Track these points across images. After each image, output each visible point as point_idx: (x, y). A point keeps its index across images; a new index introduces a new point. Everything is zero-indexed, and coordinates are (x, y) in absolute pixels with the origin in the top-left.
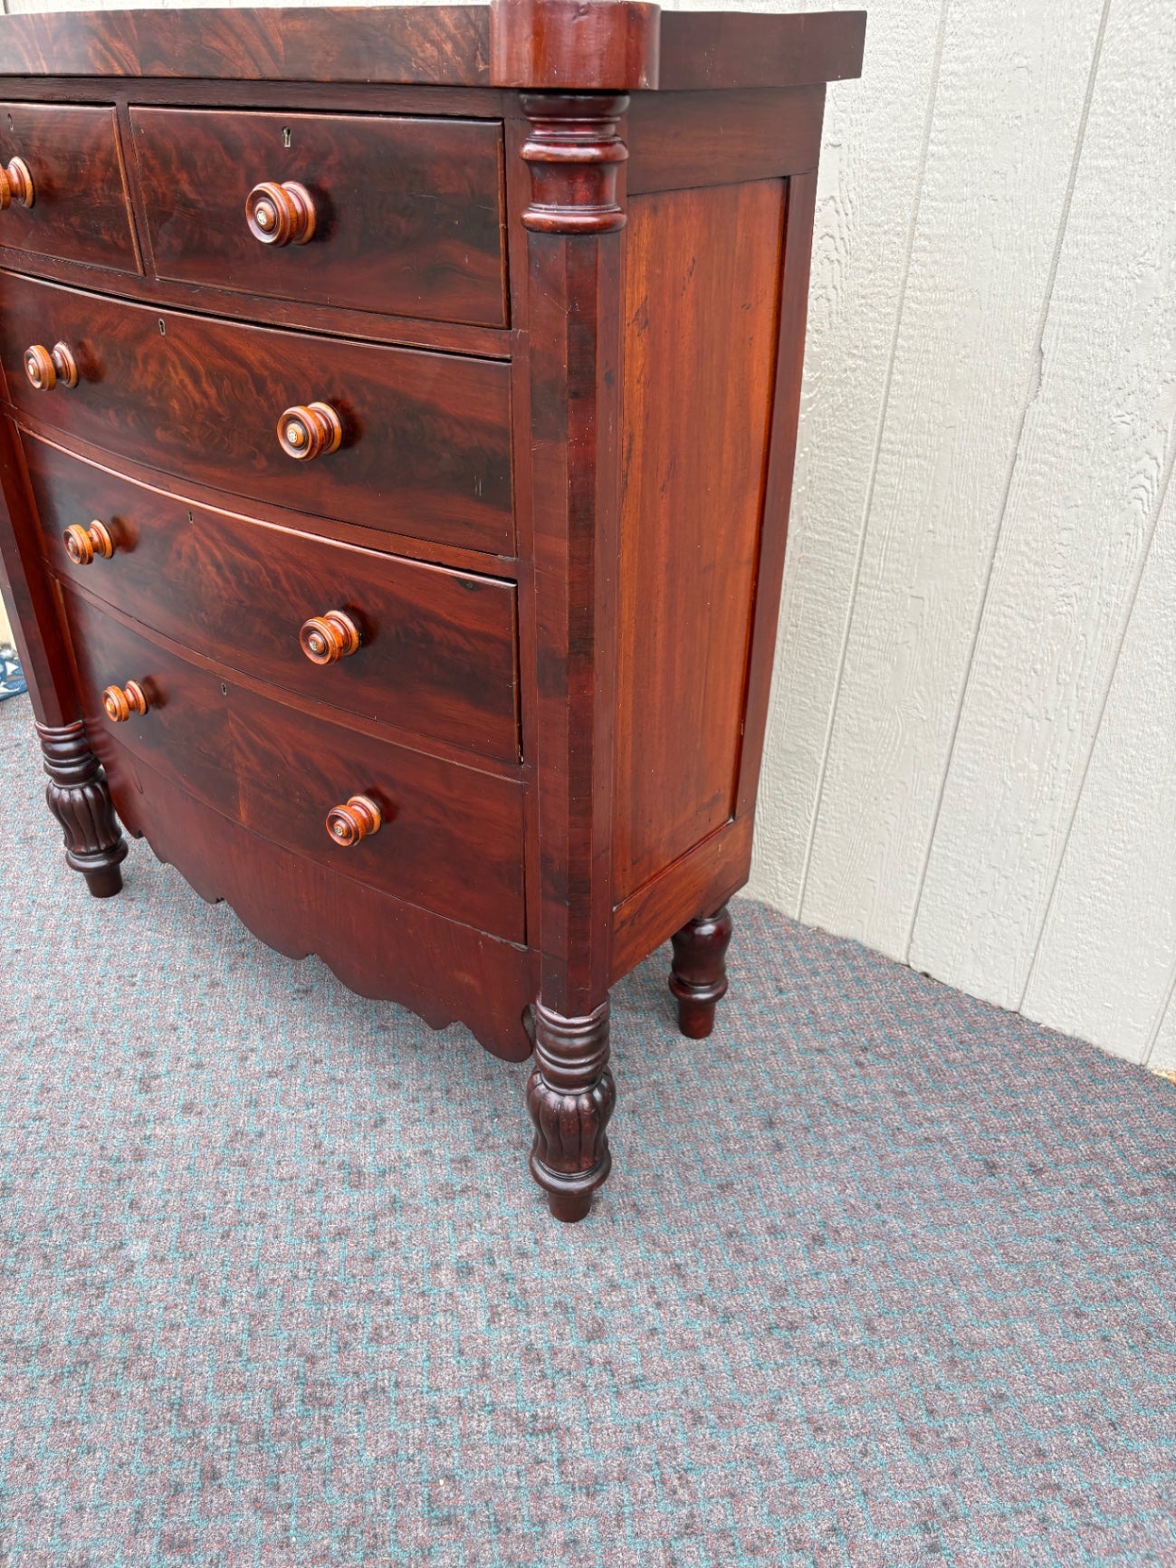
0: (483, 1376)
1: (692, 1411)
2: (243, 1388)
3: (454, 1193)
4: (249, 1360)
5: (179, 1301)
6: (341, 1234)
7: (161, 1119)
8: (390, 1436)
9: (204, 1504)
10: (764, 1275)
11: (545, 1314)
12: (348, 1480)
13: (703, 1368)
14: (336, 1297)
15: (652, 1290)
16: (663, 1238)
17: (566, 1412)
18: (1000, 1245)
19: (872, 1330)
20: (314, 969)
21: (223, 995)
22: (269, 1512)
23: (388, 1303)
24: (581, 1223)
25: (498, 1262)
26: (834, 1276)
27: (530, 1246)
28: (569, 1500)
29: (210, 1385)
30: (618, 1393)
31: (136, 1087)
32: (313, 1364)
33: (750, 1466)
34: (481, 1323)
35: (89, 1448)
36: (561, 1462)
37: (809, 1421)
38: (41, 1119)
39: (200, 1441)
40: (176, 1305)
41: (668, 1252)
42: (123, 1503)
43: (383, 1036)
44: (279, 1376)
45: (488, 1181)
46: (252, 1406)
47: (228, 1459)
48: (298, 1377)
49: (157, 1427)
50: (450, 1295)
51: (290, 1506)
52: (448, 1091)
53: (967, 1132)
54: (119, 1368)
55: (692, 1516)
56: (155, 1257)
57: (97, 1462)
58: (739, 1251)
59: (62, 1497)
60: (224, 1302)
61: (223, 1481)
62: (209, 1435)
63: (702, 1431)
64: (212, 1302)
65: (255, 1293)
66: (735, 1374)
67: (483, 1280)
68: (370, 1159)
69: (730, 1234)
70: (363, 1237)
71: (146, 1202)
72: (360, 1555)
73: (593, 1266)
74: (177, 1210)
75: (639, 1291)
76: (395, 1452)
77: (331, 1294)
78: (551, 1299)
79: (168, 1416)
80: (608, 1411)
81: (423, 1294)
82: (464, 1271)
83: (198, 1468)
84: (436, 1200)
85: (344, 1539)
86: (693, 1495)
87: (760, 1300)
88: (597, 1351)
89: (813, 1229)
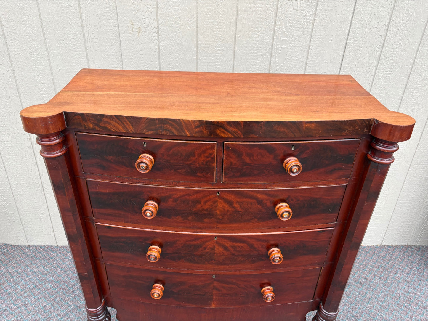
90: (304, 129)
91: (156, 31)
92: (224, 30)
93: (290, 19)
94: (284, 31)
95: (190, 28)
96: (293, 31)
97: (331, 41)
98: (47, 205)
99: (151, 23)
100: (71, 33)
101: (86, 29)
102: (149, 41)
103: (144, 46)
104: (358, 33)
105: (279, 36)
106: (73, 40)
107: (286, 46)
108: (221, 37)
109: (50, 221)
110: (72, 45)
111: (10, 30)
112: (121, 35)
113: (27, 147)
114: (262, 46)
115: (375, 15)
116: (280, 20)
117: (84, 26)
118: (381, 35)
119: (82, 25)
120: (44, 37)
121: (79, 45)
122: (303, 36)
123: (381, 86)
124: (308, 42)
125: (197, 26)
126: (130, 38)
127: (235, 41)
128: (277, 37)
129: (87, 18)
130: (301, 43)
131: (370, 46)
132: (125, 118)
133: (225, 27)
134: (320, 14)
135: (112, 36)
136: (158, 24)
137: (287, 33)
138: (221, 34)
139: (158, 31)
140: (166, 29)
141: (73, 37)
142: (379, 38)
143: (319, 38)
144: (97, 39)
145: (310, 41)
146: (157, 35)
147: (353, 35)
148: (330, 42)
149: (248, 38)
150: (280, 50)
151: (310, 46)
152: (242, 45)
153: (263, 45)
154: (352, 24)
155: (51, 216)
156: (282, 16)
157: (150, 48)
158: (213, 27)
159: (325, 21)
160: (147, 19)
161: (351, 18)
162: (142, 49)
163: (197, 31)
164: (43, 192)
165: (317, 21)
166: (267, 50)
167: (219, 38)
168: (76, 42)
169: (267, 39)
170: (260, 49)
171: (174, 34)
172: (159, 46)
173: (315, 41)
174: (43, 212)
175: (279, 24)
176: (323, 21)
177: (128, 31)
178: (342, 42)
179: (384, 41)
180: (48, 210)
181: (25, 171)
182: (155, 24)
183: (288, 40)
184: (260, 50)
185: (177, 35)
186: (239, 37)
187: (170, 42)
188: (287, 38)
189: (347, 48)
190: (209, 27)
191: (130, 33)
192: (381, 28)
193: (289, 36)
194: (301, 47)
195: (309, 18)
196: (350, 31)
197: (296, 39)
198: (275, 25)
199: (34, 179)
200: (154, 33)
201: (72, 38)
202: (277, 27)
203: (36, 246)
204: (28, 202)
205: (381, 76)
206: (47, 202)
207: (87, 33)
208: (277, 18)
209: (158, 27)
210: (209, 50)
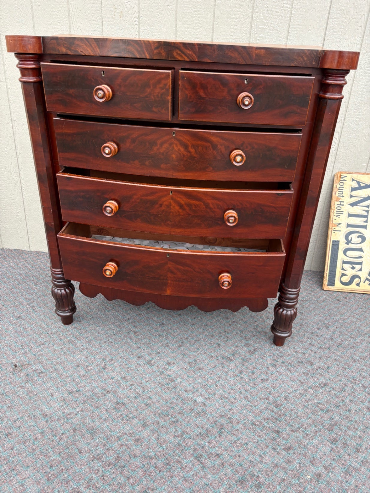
0: (302, 383)
1: (342, 368)
2: (261, 412)
3: (253, 352)
4: (255, 406)
5: (225, 404)
6: (241, 372)
7: (166, 370)
8: (300, 403)
9: (283, 438)
10: (325, 337)
11: (298, 365)
12: (302, 416)
13: (335, 359)
14: (256, 385)
15: (311, 351)
16: (302, 340)
17: (323, 380)
18: (354, 314)
19: (353, 338)
20: (158, 318)
21: (141, 334)
22: (297, 431)
23: (268, 380)
24: (284, 345)
25: (278, 361)
26: (337, 332)
27: (280, 354)
28: (342, 395)
29: (254, 416)
30: (327, 372)
31: (148, 366)
32: (269, 399)
33: (361, 371)
34: (290, 374)
35: (246, 444)
36: (333, 389)
37: (361, 358)
38: (133, 385)
39: (266, 427)
40: (225, 405)
41: (306, 342)
42: (268, 449)
43: (195, 326)
44: (265, 406)
45: (257, 346)
46: (266, 414)
47: (276, 427)
48: (269, 404)
49: (254, 431)
50: (277, 371)
51: (299, 427)
52: (225, 331)
53: (328, 296)
54: (230, 425)
55: (363, 385)
56: (207, 399)
57: (251, 445)
58: (317, 336)
59: (254, 457)
60: (235, 399)
61: (281, 431)
62: (266, 425)
63: (348, 370)
64: (233, 400)
65: (238, 393)
66: (342, 358)
67: (280, 365)
68: (227, 354)
69: (312, 333)
70: (246, 370)
71: (188, 389)
72: (322, 427)
73: (296, 352)
74: (198, 386)
75: (310, 352)
76: (304, 405)
77: (255, 384)
78: (296, 362)
79: (254, 427)
80: (329, 375)
81: (272, 374)
82: (274, 366)
83: (273, 432)
84: (251, 355)
85: (316, 426)
86: (359, 381)
87: (331, 343)
88: (315, 366)
89: (324, 325)
90: (254, 55)
91: (137, 16)
92: (202, 16)
93: (268, 6)
94: (262, 19)
95: (169, 14)
96: (271, 19)
97: (310, 32)
98: (24, 203)
99: (132, 7)
100: (58, 17)
101: (72, 14)
102: (130, 27)
103: (125, 32)
104: (336, 24)
105: (257, 24)
106: (59, 24)
107: (264, 35)
108: (199, 23)
109: (25, 222)
110: (58, 30)
111: (3, 13)
112: (103, 19)
113: (9, 137)
114: (240, 35)
115: (353, 4)
116: (258, 7)
117: (70, 10)
118: (361, 26)
119: (69, 9)
120: (33, 21)
121: (64, 29)
122: (281, 25)
123: (363, 84)
124: (286, 32)
125: (176, 11)
126: (112, 22)
127: (213, 28)
128: (255, 25)
129: (73, 3)
130: (279, 33)
131: (349, 38)
132: (93, 40)
133: (203, 13)
134: (298, 2)
135: (95, 21)
136: (139, 8)
137: (265, 21)
138: (199, 21)
139: (139, 16)
140: (146, 14)
141: (59, 21)
142: (358, 29)
143: (297, 27)
144: (81, 23)
145: (289, 31)
146: (137, 20)
147: (332, 25)
148: (308, 32)
149: (226, 25)
150: (258, 40)
151: (288, 36)
152: (220, 32)
153: (242, 33)
154: (330, 14)
155: (26, 216)
156: (259, 3)
157: (130, 33)
158: (192, 12)
159: (303, 9)
160: (129, 3)
161: (329, 7)
162: (123, 35)
163: (176, 17)
164: (20, 188)
165: (295, 10)
166: (245, 39)
167: (198, 25)
168: (62, 27)
169: (245, 27)
170: (238, 37)
171: (154, 19)
172: (139, 32)
173: (293, 30)
174: (20, 211)
175: (257, 11)
176: (301, 9)
177: (110, 16)
178: (321, 33)
179: (364, 33)
180: (24, 209)
181: (5, 164)
182: (136, 9)
183: (266, 28)
184: (238, 39)
185: (157, 21)
186: (218, 24)
187: (150, 28)
188: (265, 26)
189: (326, 40)
190: (188, 13)
191: (113, 18)
192: (361, 19)
193: (267, 24)
194: (279, 36)
195: (286, 6)
196: (329, 22)
197: (274, 28)
198: (253, 13)
199: (13, 174)
200: (135, 17)
201: (59, 23)
202: (255, 14)
203: (10, 249)
204: (6, 199)
205: (362, 72)
206: (24, 200)
207: (73, 17)
208: (255, 5)
209: (139, 11)
210: (188, 38)
